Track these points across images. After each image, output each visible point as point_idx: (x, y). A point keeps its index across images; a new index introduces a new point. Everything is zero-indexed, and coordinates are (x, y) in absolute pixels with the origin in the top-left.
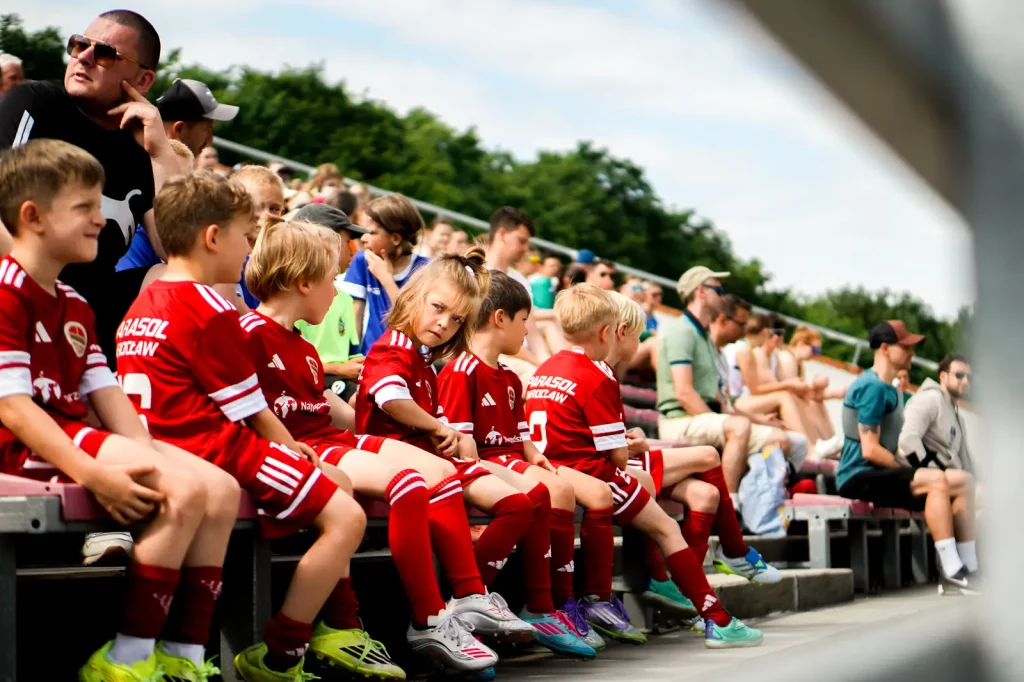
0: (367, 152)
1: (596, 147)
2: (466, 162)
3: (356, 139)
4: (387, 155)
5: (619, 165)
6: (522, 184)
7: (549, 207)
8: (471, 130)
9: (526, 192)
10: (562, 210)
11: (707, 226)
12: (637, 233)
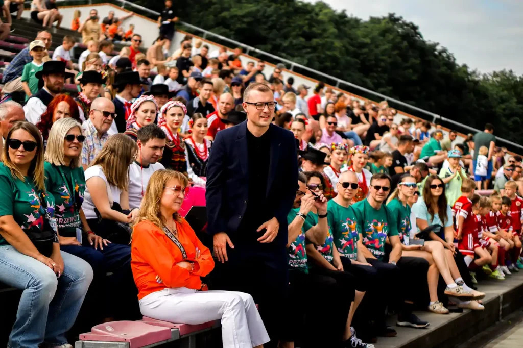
0: (306, 28)
1: (397, 16)
2: (342, 27)
3: (301, 23)
4: (314, 29)
5: (407, 25)
6: (365, 36)
7: (377, 47)
8: (344, 11)
9: (368, 41)
10: (383, 48)
11: (444, 51)
12: (415, 58)
